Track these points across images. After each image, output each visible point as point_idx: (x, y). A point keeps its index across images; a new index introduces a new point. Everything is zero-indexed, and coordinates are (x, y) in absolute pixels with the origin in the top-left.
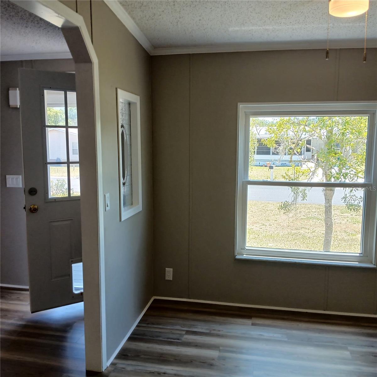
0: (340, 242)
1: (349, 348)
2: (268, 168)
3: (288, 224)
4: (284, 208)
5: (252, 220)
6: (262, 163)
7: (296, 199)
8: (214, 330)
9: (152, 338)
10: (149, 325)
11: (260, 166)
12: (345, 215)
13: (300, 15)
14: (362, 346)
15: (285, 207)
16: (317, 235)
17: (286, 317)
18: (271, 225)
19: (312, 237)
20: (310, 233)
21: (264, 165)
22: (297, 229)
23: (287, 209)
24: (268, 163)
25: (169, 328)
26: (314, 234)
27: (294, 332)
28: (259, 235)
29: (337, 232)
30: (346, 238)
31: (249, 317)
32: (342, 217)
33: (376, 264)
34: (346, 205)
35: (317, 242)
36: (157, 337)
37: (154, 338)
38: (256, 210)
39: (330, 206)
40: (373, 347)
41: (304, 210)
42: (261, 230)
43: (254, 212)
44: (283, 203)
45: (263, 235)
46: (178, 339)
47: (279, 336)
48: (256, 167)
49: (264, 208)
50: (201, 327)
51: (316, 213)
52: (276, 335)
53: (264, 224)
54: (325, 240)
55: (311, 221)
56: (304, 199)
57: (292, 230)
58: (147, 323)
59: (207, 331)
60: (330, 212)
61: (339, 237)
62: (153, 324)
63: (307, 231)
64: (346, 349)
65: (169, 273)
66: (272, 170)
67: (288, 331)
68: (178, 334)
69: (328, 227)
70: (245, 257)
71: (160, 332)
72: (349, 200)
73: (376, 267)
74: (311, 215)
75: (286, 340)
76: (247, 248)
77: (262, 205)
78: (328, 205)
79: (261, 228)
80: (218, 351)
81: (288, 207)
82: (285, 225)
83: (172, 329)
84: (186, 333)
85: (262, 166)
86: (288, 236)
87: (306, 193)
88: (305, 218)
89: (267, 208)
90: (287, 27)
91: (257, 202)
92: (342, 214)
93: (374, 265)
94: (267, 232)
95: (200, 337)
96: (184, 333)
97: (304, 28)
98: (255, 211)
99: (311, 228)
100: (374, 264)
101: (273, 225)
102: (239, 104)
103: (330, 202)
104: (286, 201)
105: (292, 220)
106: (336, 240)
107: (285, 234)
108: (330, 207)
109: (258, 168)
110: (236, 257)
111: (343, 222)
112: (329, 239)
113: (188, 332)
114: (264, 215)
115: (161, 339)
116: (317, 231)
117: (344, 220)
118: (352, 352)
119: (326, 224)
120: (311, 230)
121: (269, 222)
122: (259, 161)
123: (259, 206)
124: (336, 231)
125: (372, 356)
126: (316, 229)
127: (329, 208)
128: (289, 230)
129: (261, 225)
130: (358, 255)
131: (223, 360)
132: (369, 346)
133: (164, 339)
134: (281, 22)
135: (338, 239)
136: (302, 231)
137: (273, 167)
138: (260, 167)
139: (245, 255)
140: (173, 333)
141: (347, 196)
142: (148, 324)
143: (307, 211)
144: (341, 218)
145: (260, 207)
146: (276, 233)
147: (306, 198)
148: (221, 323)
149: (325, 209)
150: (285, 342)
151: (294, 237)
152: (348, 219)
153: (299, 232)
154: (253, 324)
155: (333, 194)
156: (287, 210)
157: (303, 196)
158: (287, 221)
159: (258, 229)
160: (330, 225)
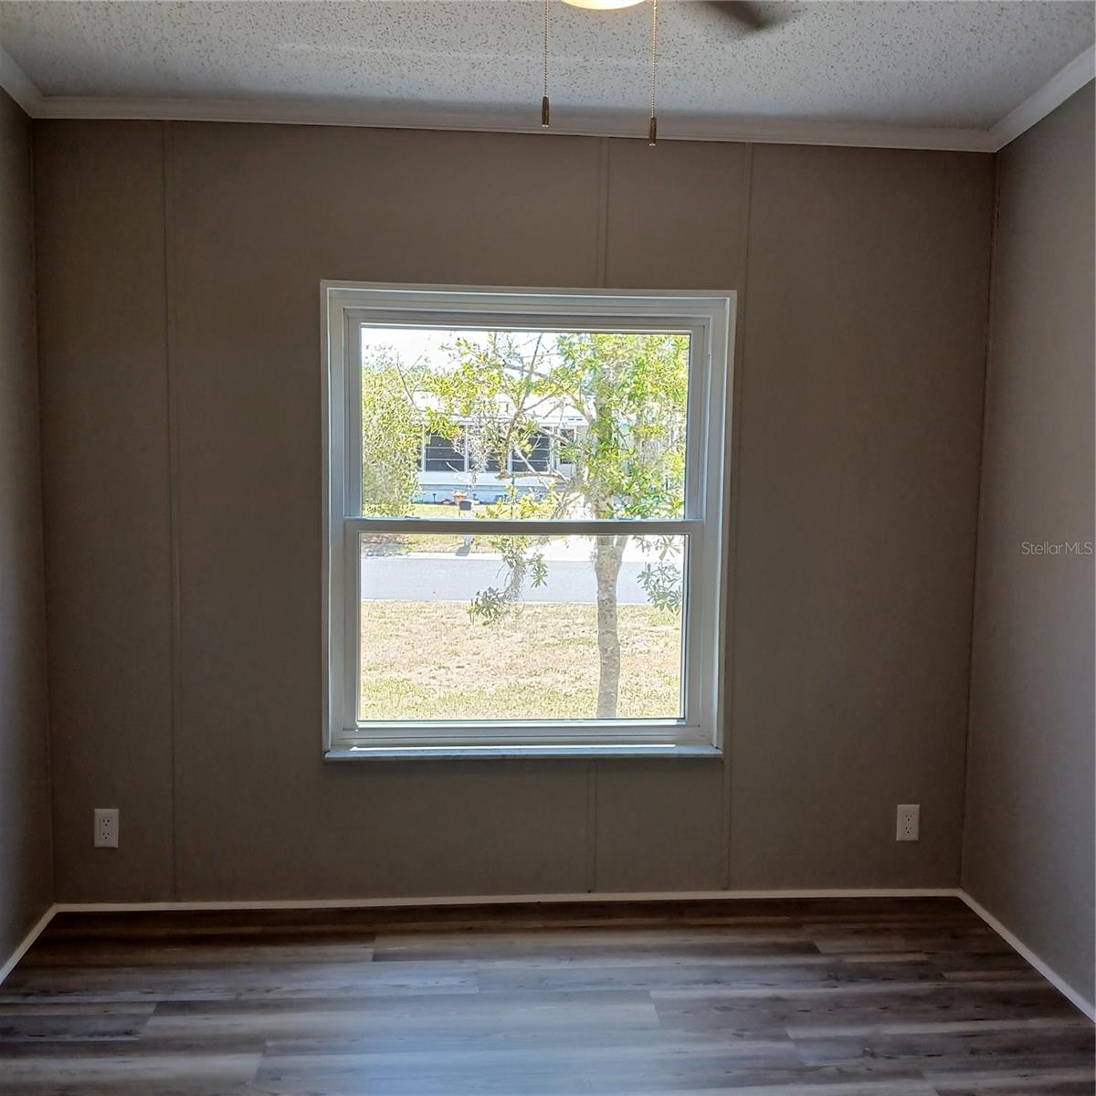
0: (645, 702)
1: (654, 994)
2: (458, 507)
3: (509, 661)
4: (483, 608)
5: (409, 654)
6: (441, 495)
7: (516, 582)
8: (251, 990)
9: (37, 1039)
10: (30, 1000)
11: (435, 503)
12: (659, 629)
13: (487, 18)
14: (687, 983)
15: (489, 605)
16: (586, 687)
17: (476, 924)
18: (463, 667)
19: (573, 692)
20: (567, 684)
21: (447, 500)
22: (534, 673)
23: (492, 611)
24: (458, 494)
25: (98, 999)
26: (578, 684)
27: (500, 965)
28: (426, 696)
29: (637, 676)
30: (661, 691)
31: (367, 937)
32: (654, 634)
33: (721, 747)
34: (649, 594)
35: (586, 706)
36: (56, 1033)
37: (42, 1039)
38: (421, 627)
39: (612, 600)
40: (717, 982)
41: (554, 621)
42: (433, 681)
43: (414, 631)
44: (481, 594)
45: (437, 696)
46: (128, 1033)
47: (455, 981)
48: (424, 505)
49: (444, 620)
50: (207, 986)
51: (584, 629)
52: (445, 982)
53: (443, 665)
54: (600, 694)
55: (572, 651)
56: (538, 583)
57: (519, 677)
58: (23, 991)
59: (229, 997)
60: (611, 616)
61: (645, 690)
62: (45, 992)
63: (560, 677)
64: (645, 997)
65: (107, 826)
66: (467, 512)
67: (482, 965)
68: (130, 1016)
69: (607, 658)
70: (356, 751)
71: (68, 1018)
72: (658, 580)
73: (721, 753)
74: (571, 634)
75: (475, 991)
76: (361, 725)
77: (440, 613)
78: (605, 597)
79: (434, 678)
80: (261, 1055)
81: (495, 606)
82: (502, 664)
83: (107, 1003)
84: (155, 1011)
85: (442, 503)
86: (509, 695)
87: (544, 565)
88: (556, 641)
89: (452, 620)
90: (453, 54)
91: (425, 604)
92: (653, 629)
93: (717, 748)
94: (449, 686)
95: (204, 1016)
96: (150, 1010)
97: (505, 65)
98: (419, 630)
99: (570, 669)
100: (715, 745)
101: (467, 667)
102: (323, 283)
103: (610, 588)
104: (490, 589)
105: (521, 649)
106: (637, 698)
107: (501, 688)
108: (611, 602)
109: (431, 508)
110: (327, 755)
111: (656, 648)
112: (610, 692)
113: (165, 1008)
114: (444, 638)
115: (69, 1038)
116: (587, 676)
117: (657, 644)
118: (662, 1006)
119: (604, 650)
120: (572, 674)
121: (458, 658)
122: (432, 488)
123: (431, 614)
124: (635, 674)
125: (716, 1008)
126: (582, 671)
127: (609, 604)
128: (512, 679)
129: (432, 667)
130: (674, 723)
131: (273, 1080)
132: (707, 982)
133: (78, 1039)
134: (433, 38)
135: (641, 695)
136: (547, 680)
137: (470, 503)
138: (436, 506)
139: (355, 749)
140: (111, 1017)
141: (651, 571)
142: (28, 995)
143: (561, 625)
144: (651, 638)
145: (434, 618)
146: (474, 688)
147: (544, 578)
148: (275, 967)
149: (600, 609)
150: (472, 998)
151: (526, 696)
152: (668, 639)
153: (539, 683)
154: (377, 958)
155: (618, 566)
156: (493, 615)
157: (538, 573)
158: (508, 654)
159: (425, 680)
160: (612, 651)
